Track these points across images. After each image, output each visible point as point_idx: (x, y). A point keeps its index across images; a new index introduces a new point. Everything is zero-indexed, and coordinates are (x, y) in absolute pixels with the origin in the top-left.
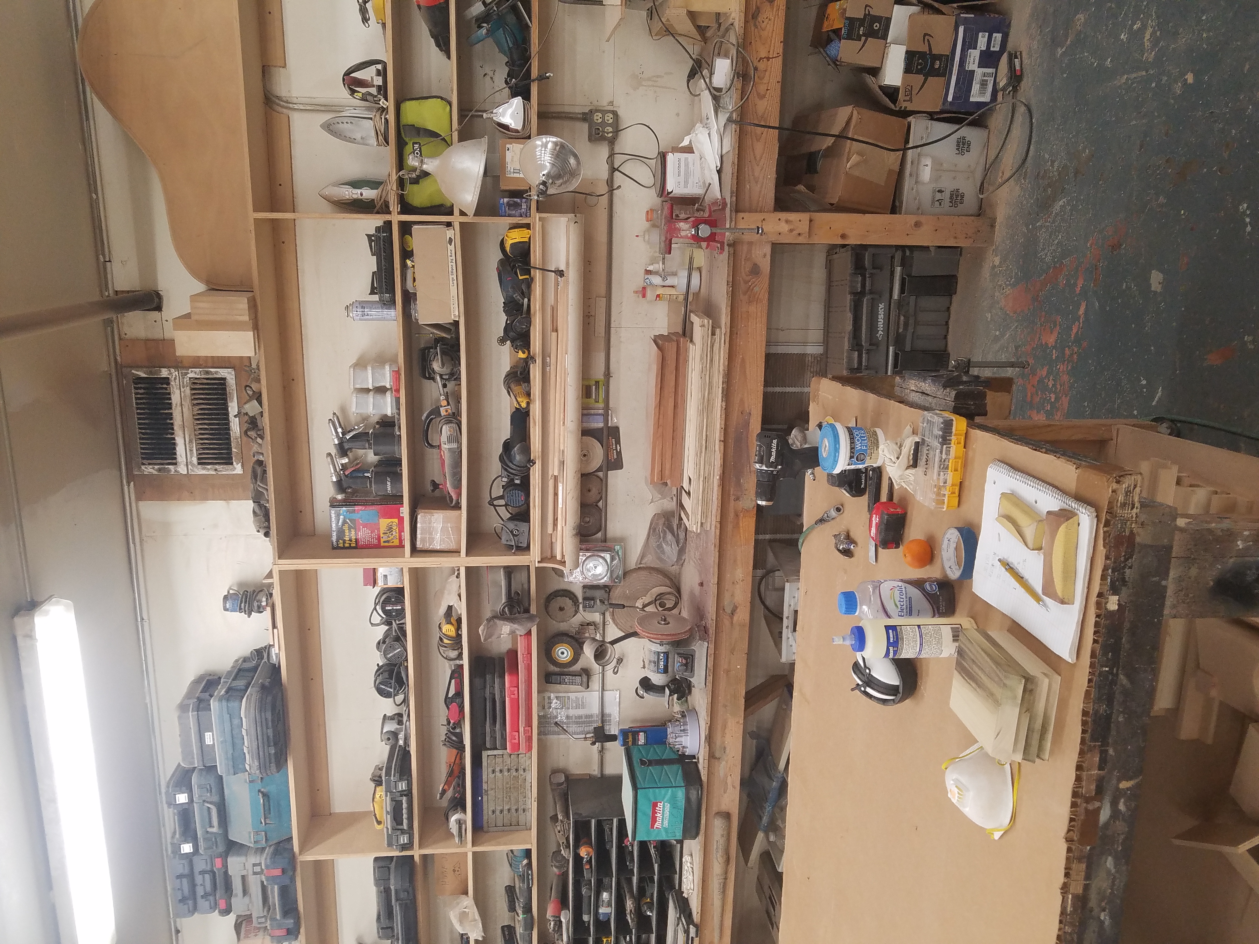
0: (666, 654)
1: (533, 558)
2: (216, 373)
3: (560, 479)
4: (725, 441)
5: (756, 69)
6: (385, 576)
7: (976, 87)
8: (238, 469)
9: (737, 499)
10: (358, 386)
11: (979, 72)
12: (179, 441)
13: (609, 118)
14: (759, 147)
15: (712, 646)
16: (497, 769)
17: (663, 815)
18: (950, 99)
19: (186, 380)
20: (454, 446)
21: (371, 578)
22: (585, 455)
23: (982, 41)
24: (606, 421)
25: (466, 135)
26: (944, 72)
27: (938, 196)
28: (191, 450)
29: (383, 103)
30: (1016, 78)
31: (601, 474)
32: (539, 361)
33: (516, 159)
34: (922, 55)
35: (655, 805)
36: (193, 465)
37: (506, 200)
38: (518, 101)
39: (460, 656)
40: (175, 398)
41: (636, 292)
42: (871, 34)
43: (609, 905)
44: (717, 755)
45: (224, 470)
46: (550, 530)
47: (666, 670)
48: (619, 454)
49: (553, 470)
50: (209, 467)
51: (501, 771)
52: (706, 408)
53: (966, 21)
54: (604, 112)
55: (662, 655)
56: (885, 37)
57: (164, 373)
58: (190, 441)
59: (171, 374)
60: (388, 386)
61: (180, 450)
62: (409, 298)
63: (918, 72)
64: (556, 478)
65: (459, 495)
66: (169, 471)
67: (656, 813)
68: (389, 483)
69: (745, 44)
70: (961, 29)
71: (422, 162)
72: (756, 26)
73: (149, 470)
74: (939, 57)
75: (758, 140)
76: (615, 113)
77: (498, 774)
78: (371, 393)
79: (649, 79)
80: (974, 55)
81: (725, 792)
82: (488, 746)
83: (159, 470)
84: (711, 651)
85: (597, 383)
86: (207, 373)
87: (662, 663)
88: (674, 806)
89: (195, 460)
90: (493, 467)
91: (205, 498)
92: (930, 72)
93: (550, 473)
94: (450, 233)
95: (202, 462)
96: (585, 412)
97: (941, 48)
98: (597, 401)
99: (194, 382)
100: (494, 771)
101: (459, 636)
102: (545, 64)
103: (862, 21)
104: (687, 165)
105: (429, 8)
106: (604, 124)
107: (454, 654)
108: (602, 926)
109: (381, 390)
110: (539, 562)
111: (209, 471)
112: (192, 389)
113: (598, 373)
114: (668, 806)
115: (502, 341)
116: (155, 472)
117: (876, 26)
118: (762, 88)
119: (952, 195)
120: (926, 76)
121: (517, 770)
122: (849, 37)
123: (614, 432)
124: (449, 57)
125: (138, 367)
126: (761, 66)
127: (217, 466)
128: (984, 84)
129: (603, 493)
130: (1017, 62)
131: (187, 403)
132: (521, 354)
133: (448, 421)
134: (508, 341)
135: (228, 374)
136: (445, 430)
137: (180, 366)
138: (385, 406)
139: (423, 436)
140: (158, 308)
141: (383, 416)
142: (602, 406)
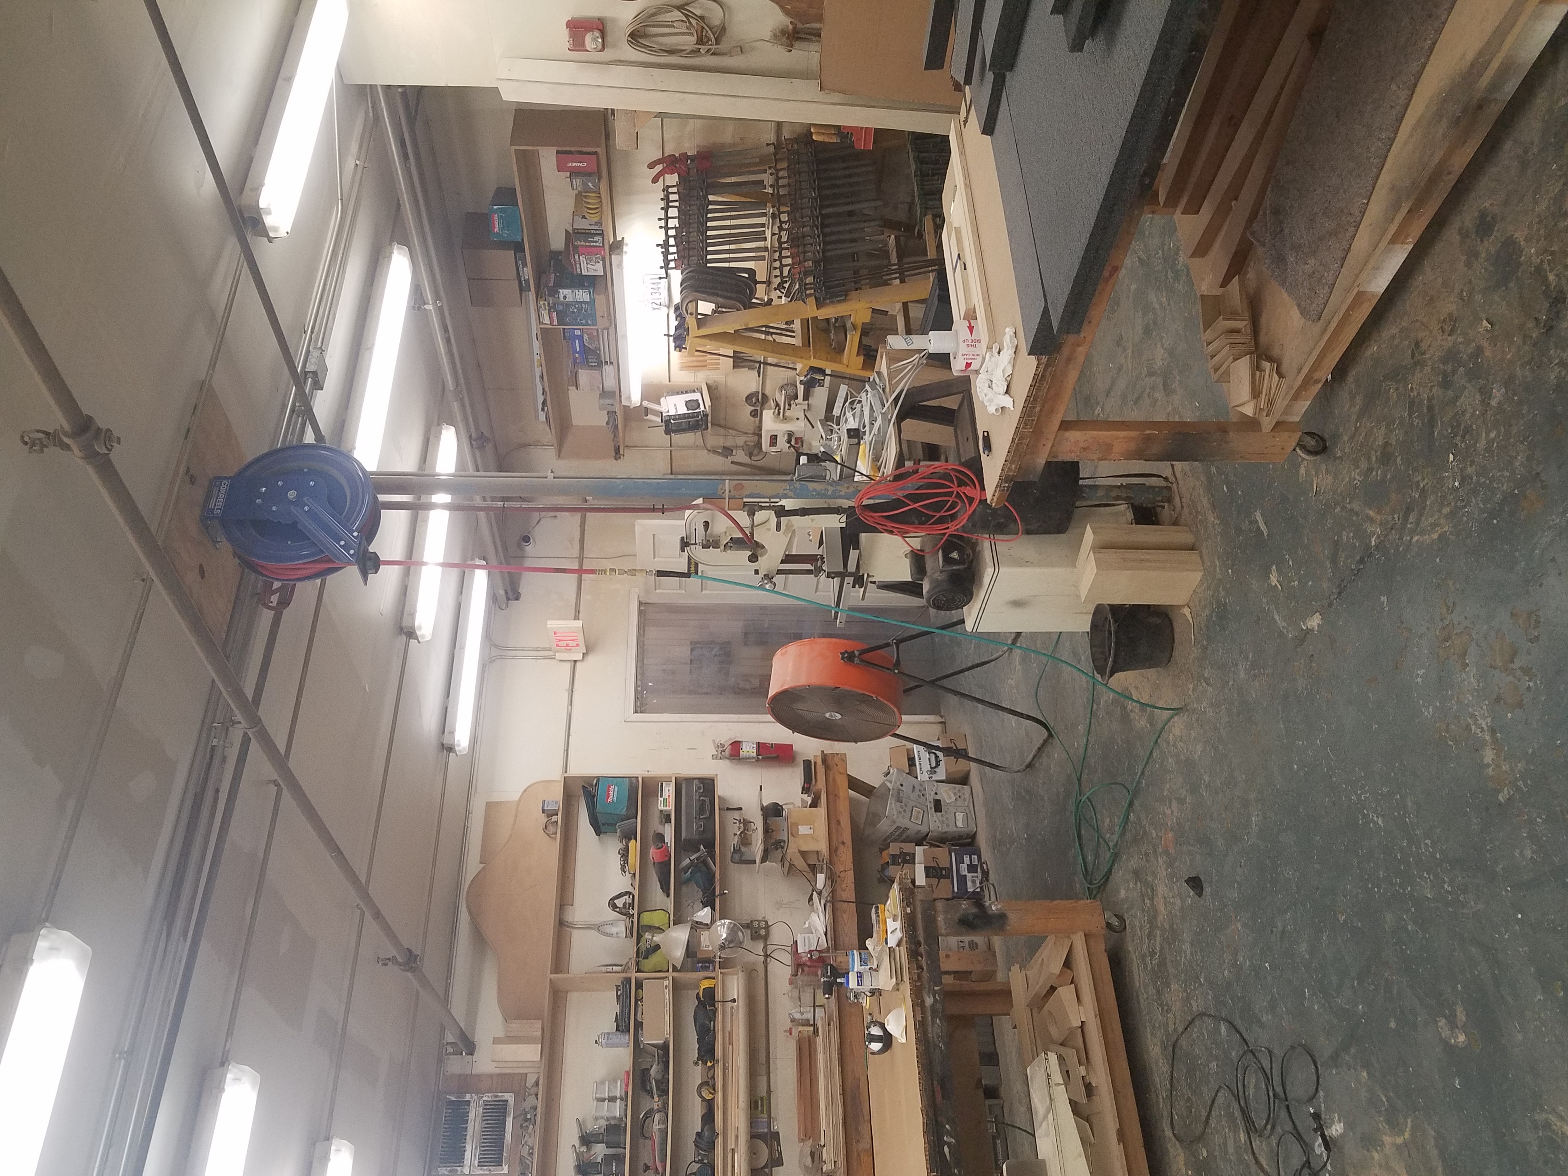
2: (502, 1096)
3: (736, 1150)
4: (843, 1093)
5: (839, 876)
7: (969, 884)
8: (505, 1169)
9: (858, 1142)
10: (598, 1096)
11: (969, 876)
12: (468, 1148)
13: (763, 924)
14: (845, 916)
18: (956, 890)
19: (481, 1102)
20: (663, 1126)
22: (755, 1154)
23: (967, 859)
24: (770, 1128)
25: (678, 921)
26: (949, 876)
27: (961, 944)
28: (475, 1155)
29: (631, 912)
30: (986, 874)
31: (767, 1170)
32: (721, 1064)
33: (707, 939)
34: (933, 868)
36: (474, 1166)
37: (700, 965)
38: (708, 910)
40: (472, 1115)
41: (785, 1031)
42: (905, 861)
45: (496, 1170)
48: (780, 1154)
49: (731, 1144)
50: (485, 1168)
52: (829, 1075)
53: (954, 850)
54: (759, 921)
56: (914, 863)
57: (468, 1097)
58: (476, 1148)
59: (472, 1097)
60: (618, 1095)
61: (468, 1155)
62: (639, 1025)
63: (934, 877)
64: (733, 1150)
65: (665, 1170)
66: (457, 1171)
68: (614, 1164)
69: (831, 862)
70: (953, 854)
71: (653, 936)
72: (836, 856)
73: (443, 1171)
74: (944, 869)
75: (845, 913)
76: (766, 922)
78: (606, 1102)
79: (786, 904)
80: (964, 868)
83: (450, 1171)
85: (762, 1099)
86: (496, 1096)
89: (476, 1162)
90: (690, 1152)
92: (940, 877)
93: (729, 1148)
94: (666, 983)
95: (481, 1164)
96: (753, 1122)
97: (944, 864)
98: (762, 1112)
99: (486, 1103)
102: (723, 886)
103: (899, 856)
104: (809, 941)
105: (659, 863)
106: (760, 928)
109: (612, 1099)
111: (484, 1171)
112: (484, 1109)
113: (762, 1091)
115: (696, 1063)
116: (447, 1173)
117: (908, 858)
118: (844, 886)
119: (969, 945)
120: (939, 879)
122: (893, 864)
123: (776, 1136)
124: (668, 896)
125: (450, 1093)
126: (842, 875)
127: (490, 1167)
128: (974, 882)
130: (985, 866)
131: (479, 1119)
132: (709, 1064)
133: (659, 1111)
134: (700, 1062)
135: (510, 1097)
136: (657, 1117)
137: (479, 1092)
138: (617, 1110)
139: (641, 1129)
140: (471, 1053)
141: (615, 1118)
142: (766, 1116)
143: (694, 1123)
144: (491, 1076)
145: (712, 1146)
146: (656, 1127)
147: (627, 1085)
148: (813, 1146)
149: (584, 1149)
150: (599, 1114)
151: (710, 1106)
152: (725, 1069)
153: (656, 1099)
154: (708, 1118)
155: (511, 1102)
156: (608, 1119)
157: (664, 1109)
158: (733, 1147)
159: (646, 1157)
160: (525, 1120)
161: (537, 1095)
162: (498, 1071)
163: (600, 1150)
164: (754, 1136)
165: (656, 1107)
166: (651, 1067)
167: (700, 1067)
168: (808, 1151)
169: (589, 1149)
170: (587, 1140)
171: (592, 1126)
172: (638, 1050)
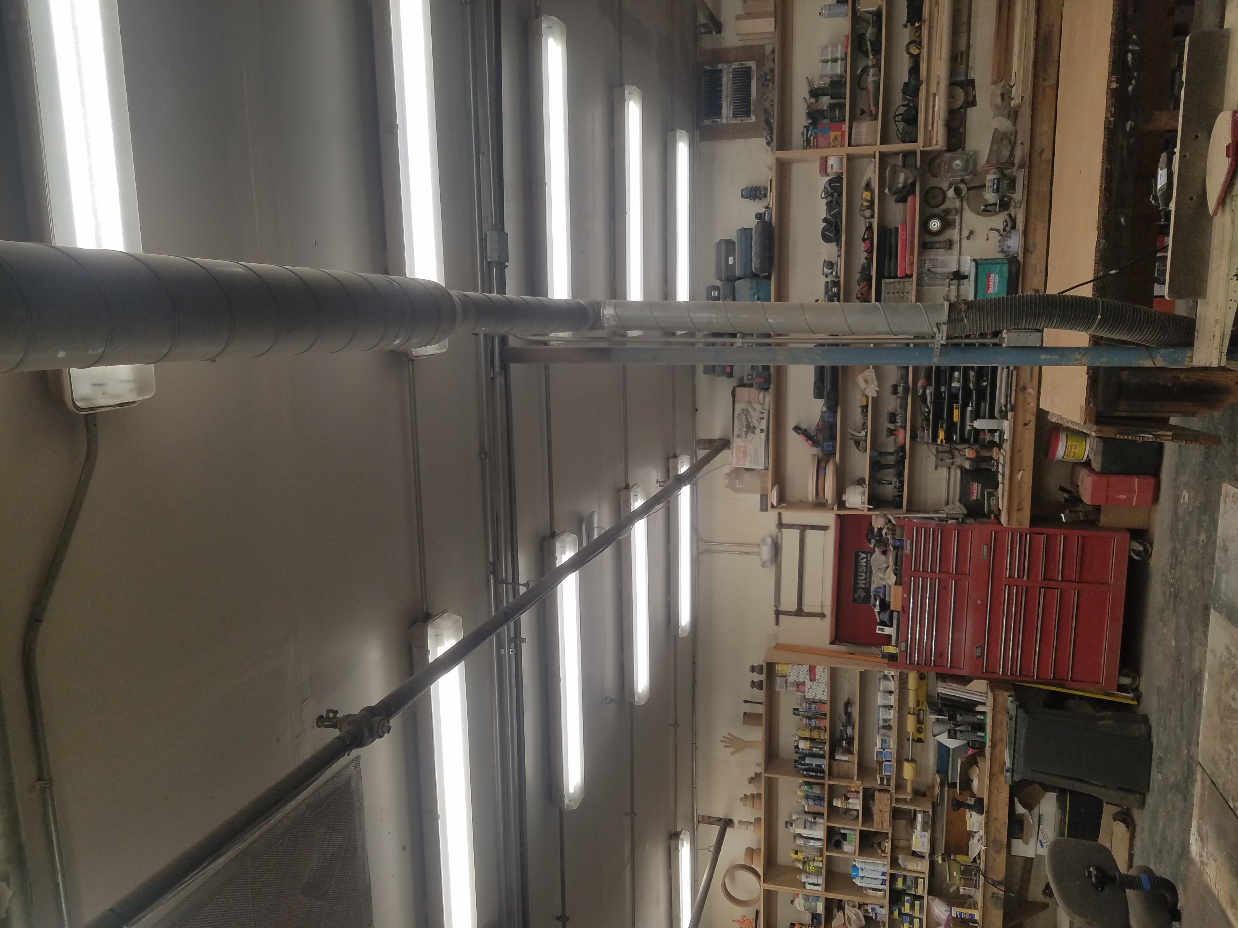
0: (998, 180)
1: (919, 146)
2: (746, 64)
3: (937, 94)
4: (1037, 39)
6: (832, 165)
8: (753, 119)
9: (1045, 80)
10: (823, 58)
12: (724, 105)
15: (1027, 171)
16: (891, 292)
17: (994, 283)
19: (731, 69)
20: (877, 78)
21: (824, 169)
22: (953, 98)
24: (967, 76)
31: (962, 111)
35: (989, 276)
36: (730, 118)
39: (872, 216)
40: (724, 80)
43: (959, 382)
44: (1030, 249)
45: (746, 120)
46: (930, 128)
47: (998, 191)
48: (974, 97)
49: (933, 89)
50: (738, 118)
51: (893, 293)
52: (1025, 24)
55: (996, 180)
57: (720, 66)
58: (730, 105)
59: (723, 66)
60: (839, 56)
61: (724, 109)
64: (935, 94)
65: (878, 112)
66: (717, 122)
67: (989, 282)
68: (837, 110)
73: (707, 122)
77: (891, 295)
78: (830, 63)
81: (1035, 275)
82: (886, 275)
83: (712, 122)
84: (1027, 174)
85: (962, 53)
86: (742, 64)
87: (995, 186)
88: (1000, 273)
89: (731, 115)
90: (898, 97)
91: (735, 138)
93: (931, 93)
95: (735, 116)
96: (952, 72)
98: (961, 64)
99: (735, 70)
100: (889, 293)
101: (872, 202)
107: (868, 213)
108: (953, 397)
109: (835, 60)
110: (923, 147)
111: (737, 121)
112: (733, 75)
113: (963, 47)
114: (997, 277)
115: (905, 26)
116: (710, 124)
121: (903, 293)
123: (972, 83)
125: (707, 64)
127: (742, 118)
129: (963, 122)
131: (730, 83)
132: (917, 25)
133: (873, 66)
134: (909, 24)
135: (752, 64)
136: (871, 71)
137: (728, 62)
138: (838, 69)
139: (858, 82)
140: (719, 31)
141: (837, 75)
142: (964, 66)
143: (902, 75)
144: (736, 49)
145: (916, 93)
146: (871, 79)
147: (847, 47)
148: (1004, 87)
149: (813, 100)
150: (824, 73)
151: (916, 60)
152: (930, 27)
153: (871, 57)
154: (915, 70)
155: (754, 68)
156: (831, 77)
157: (877, 65)
158: (935, 91)
159: (862, 104)
160: (765, 81)
161: (774, 60)
162: (741, 44)
163: (825, 101)
164: (953, 84)
165: (870, 64)
166: (867, 31)
167: (909, 28)
168: (998, 92)
169: (817, 101)
170: (815, 93)
171: (818, 83)
172: (856, 18)
